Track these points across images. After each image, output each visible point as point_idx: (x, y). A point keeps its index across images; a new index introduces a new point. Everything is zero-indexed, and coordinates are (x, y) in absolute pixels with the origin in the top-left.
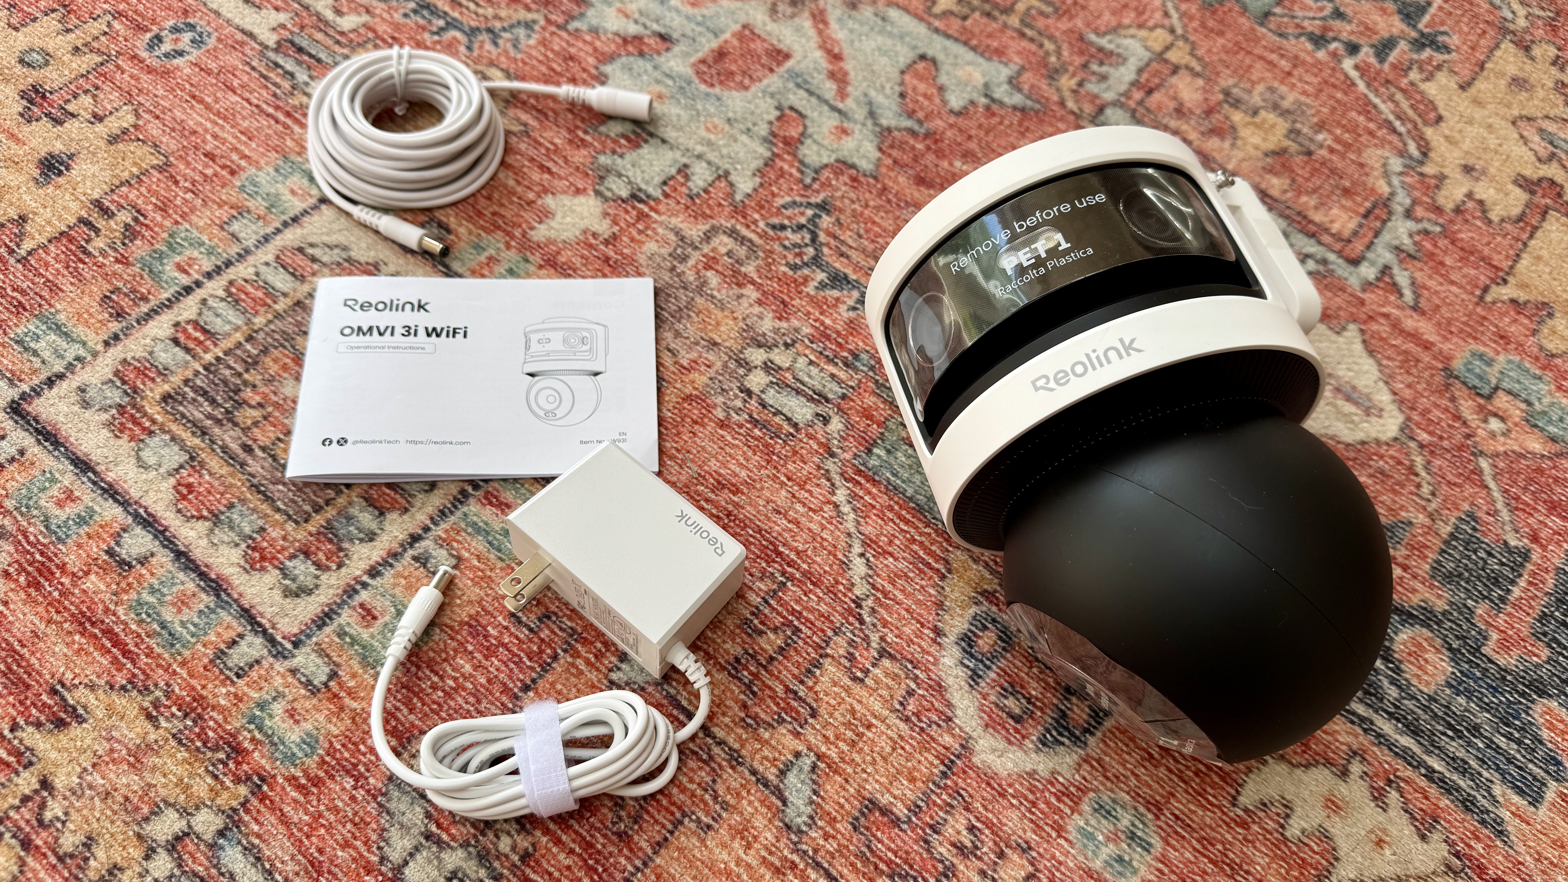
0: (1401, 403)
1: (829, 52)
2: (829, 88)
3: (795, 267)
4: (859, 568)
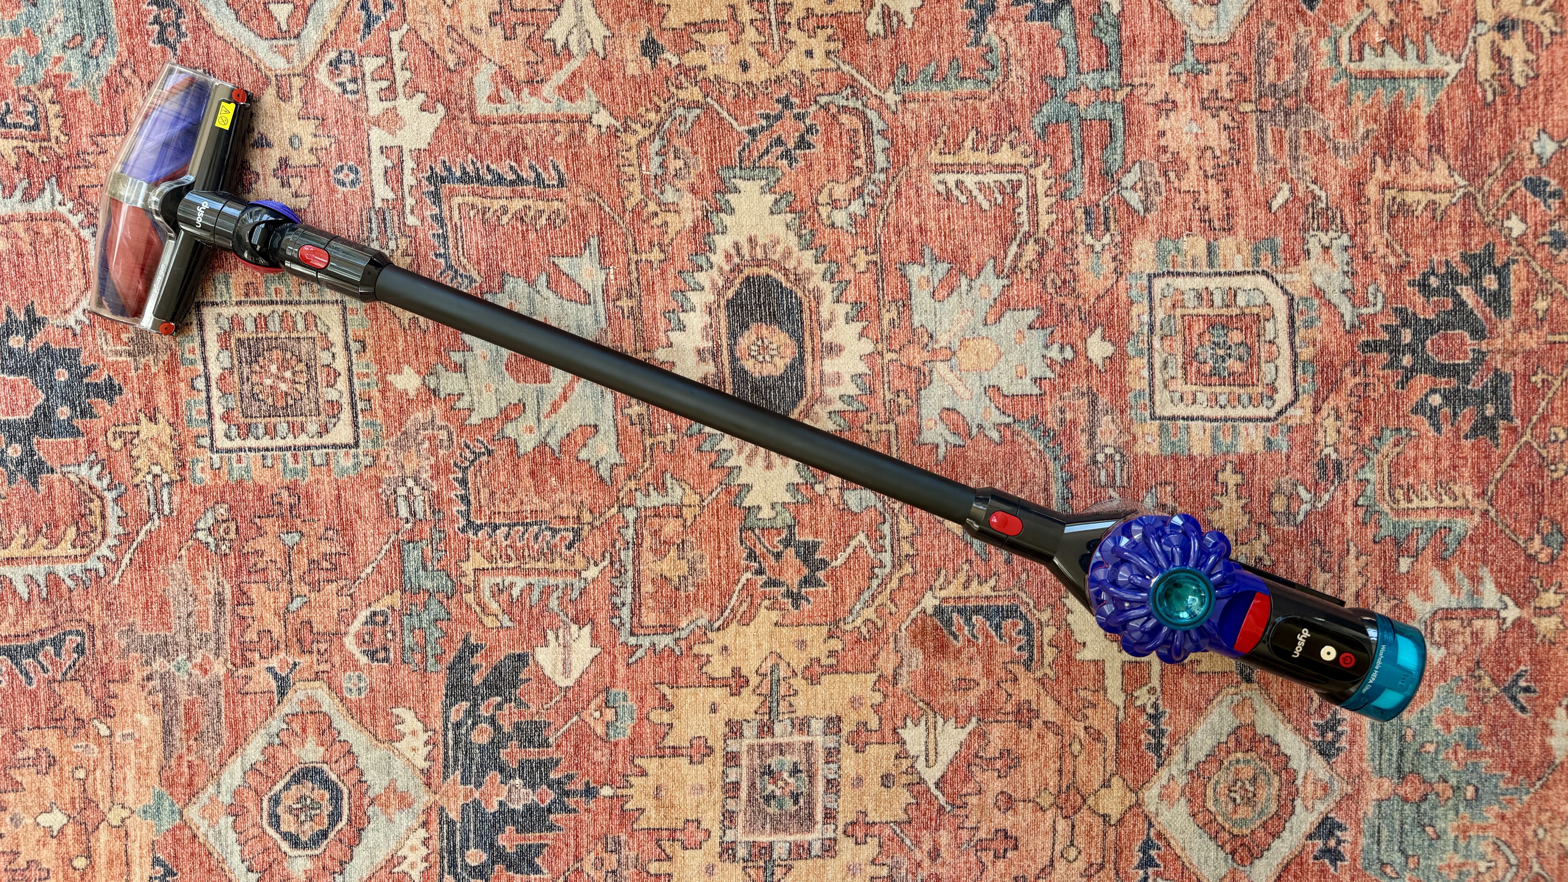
0: (578, 681)
2: (547, 408)
4: (369, 570)
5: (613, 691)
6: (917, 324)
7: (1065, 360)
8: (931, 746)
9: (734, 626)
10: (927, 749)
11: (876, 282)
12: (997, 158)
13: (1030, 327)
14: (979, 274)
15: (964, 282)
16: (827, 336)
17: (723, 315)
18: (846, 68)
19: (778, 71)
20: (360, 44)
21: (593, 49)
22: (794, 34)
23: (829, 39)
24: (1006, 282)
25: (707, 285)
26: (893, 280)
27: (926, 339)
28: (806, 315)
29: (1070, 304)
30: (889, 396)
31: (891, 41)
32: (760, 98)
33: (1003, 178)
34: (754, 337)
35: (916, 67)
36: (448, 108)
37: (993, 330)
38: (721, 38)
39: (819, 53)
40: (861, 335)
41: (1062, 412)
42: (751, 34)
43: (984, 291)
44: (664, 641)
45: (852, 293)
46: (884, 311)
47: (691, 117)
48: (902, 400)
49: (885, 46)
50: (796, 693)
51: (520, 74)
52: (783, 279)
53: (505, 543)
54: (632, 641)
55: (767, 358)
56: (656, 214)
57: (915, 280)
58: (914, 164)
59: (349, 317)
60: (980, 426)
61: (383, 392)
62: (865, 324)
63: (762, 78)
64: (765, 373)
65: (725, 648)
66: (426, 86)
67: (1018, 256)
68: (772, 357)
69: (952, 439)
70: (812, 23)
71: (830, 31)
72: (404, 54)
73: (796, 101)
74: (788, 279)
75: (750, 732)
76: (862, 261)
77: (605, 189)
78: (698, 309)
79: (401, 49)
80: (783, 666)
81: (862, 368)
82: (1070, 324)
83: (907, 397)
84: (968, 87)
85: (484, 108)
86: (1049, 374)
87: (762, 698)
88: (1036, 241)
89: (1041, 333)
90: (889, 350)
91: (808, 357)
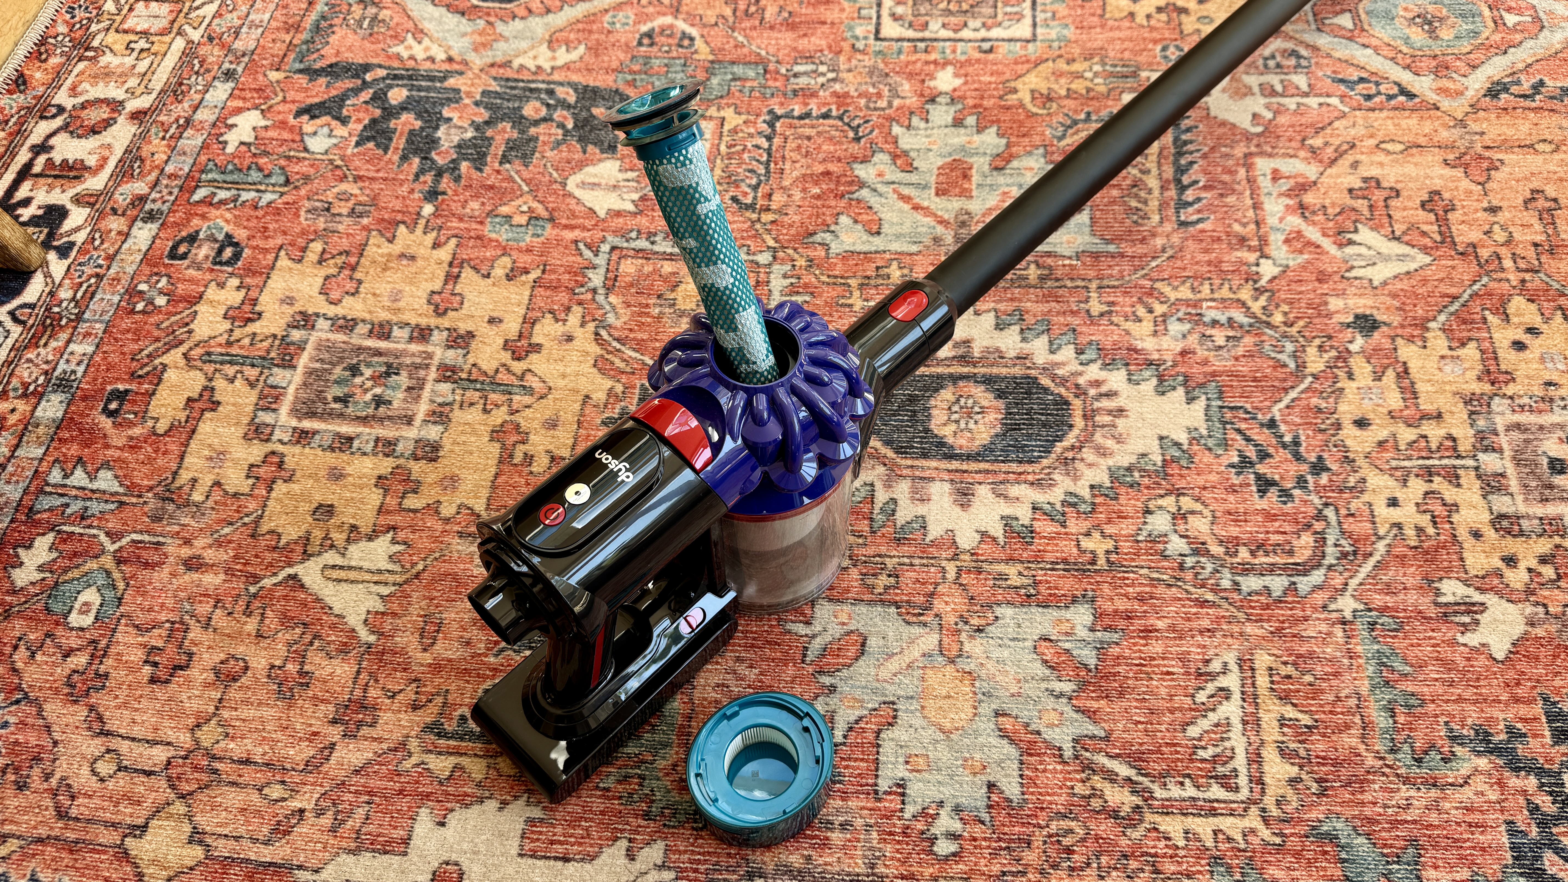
0: (570, 195)
1: (922, 208)
2: (906, 191)
3: (846, 111)
4: (741, 39)
5: (548, 226)
6: (999, 611)
7: (933, 840)
8: (352, 575)
9: (597, 350)
10: (350, 568)
11: (1065, 561)
12: (1270, 754)
13: (991, 786)
14: (1078, 710)
15: (1067, 687)
16: (983, 492)
17: (1017, 371)
18: (1381, 547)
19: (1361, 462)
20: (1320, 74)
21: (1352, 268)
22: (1417, 487)
23: (1420, 530)
24: (1068, 753)
25: (1058, 357)
26: (1068, 585)
27: (975, 621)
28: (1014, 467)
29: (1031, 857)
30: (890, 563)
31: (1432, 612)
32: (1320, 436)
33: (1240, 761)
34: (985, 403)
35: (1400, 644)
36: (1258, 135)
37: (987, 726)
38: (1395, 400)
39: (1395, 514)
40: (984, 534)
41: (843, 826)
42: (1407, 435)
43: (1053, 717)
44: (596, 279)
45: (1046, 527)
46: (1020, 567)
47: (1283, 357)
48: (883, 581)
49: (1425, 603)
50: (485, 411)
51: (1309, 198)
52: (1066, 443)
53: (749, 145)
54: (605, 248)
55: (955, 417)
56: (1151, 311)
57: (1068, 614)
58: (1249, 629)
59: (1019, 44)
60: (832, 689)
61: (935, 62)
62: (1001, 540)
63: (1348, 442)
64: (934, 412)
65: (570, 339)
66: (1282, 120)
67: (1111, 777)
68: (957, 422)
69: (817, 644)
70: (1439, 510)
71: (1431, 531)
72: (1316, 106)
73: (1324, 479)
74: (1067, 449)
75: (452, 356)
76: (1095, 544)
77: (1179, 263)
78: (1023, 345)
79: (1321, 104)
80: (527, 400)
81: (935, 531)
82: (995, 855)
83: (887, 588)
84: (1382, 720)
85: (1263, 165)
86: (910, 810)
87: (491, 373)
88: (1137, 808)
89: (982, 803)
90: (959, 570)
91: (955, 465)
